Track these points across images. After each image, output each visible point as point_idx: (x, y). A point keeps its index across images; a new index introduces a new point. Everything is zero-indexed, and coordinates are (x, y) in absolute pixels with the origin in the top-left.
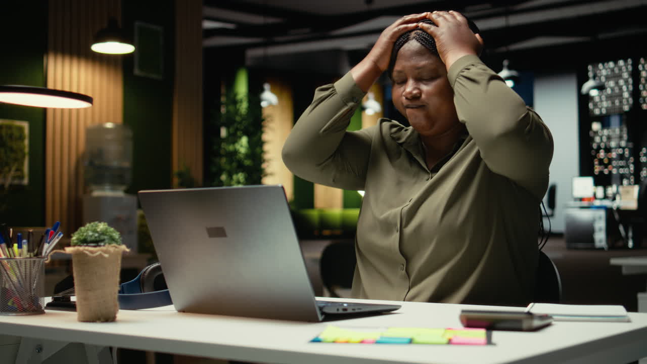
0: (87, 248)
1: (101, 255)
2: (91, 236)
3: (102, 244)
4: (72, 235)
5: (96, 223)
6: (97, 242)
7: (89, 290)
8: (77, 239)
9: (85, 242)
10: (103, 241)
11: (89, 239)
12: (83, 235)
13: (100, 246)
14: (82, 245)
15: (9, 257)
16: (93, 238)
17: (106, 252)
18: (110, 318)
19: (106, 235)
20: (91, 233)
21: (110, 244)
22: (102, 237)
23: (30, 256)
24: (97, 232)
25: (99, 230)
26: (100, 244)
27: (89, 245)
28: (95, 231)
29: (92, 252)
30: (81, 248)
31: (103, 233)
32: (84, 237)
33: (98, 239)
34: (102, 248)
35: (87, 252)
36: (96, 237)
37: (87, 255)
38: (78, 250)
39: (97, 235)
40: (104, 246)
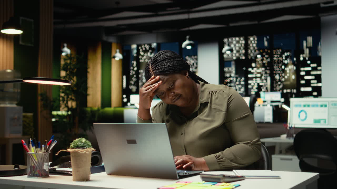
0: (79, 150)
1: (85, 153)
2: (80, 144)
3: (85, 148)
4: (71, 144)
5: (81, 138)
6: (83, 147)
7: (80, 168)
8: (73, 146)
9: (77, 147)
10: (85, 146)
11: (79, 146)
12: (76, 144)
13: (85, 149)
14: (76, 148)
15: (36, 152)
16: (81, 145)
17: (87, 151)
18: (87, 180)
19: (86, 144)
20: (80, 143)
21: (88, 148)
22: (85, 145)
23: (45, 152)
24: (83, 143)
25: (83, 142)
26: (84, 148)
27: (80, 148)
28: (81, 142)
29: (81, 151)
30: (77, 150)
31: (84, 143)
32: (77, 145)
33: (83, 146)
34: (86, 149)
35: (80, 152)
36: (82, 145)
37: (79, 152)
38: (75, 151)
39: (82, 144)
40: (86, 148)
